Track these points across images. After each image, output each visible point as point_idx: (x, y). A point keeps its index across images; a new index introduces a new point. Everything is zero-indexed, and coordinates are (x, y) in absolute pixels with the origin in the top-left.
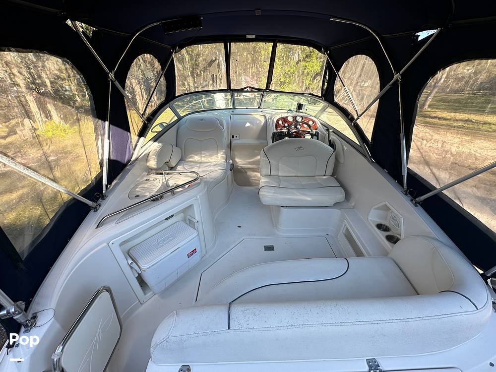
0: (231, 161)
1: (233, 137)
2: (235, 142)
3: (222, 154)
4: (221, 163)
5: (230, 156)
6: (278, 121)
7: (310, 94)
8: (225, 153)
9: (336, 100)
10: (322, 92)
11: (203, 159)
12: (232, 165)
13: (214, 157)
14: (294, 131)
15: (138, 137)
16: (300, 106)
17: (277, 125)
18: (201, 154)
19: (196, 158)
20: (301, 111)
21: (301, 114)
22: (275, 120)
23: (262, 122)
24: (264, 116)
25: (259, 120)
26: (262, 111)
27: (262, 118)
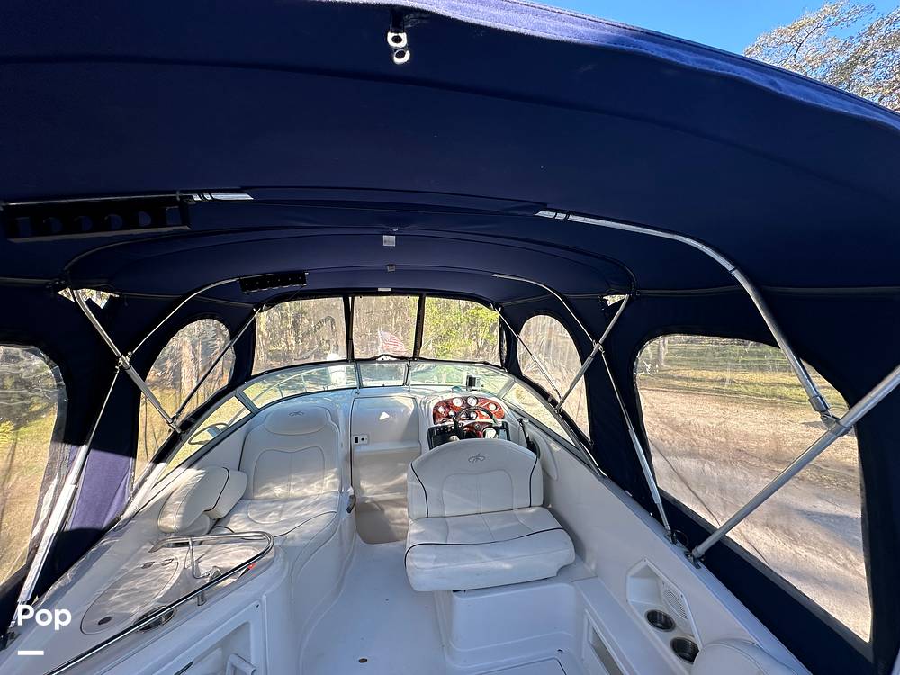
0: (351, 490)
1: (356, 440)
2: (360, 449)
3: (333, 478)
4: (329, 498)
5: (349, 479)
6: (436, 408)
7: (485, 363)
8: (341, 476)
9: (524, 373)
10: (502, 361)
11: (293, 492)
12: (353, 497)
13: (315, 486)
14: (466, 423)
15: (151, 464)
16: (471, 382)
17: (436, 415)
18: (289, 480)
19: (278, 490)
20: (473, 388)
21: (474, 393)
22: (432, 407)
23: (410, 410)
24: (413, 398)
25: (405, 406)
26: (409, 390)
27: (410, 402)
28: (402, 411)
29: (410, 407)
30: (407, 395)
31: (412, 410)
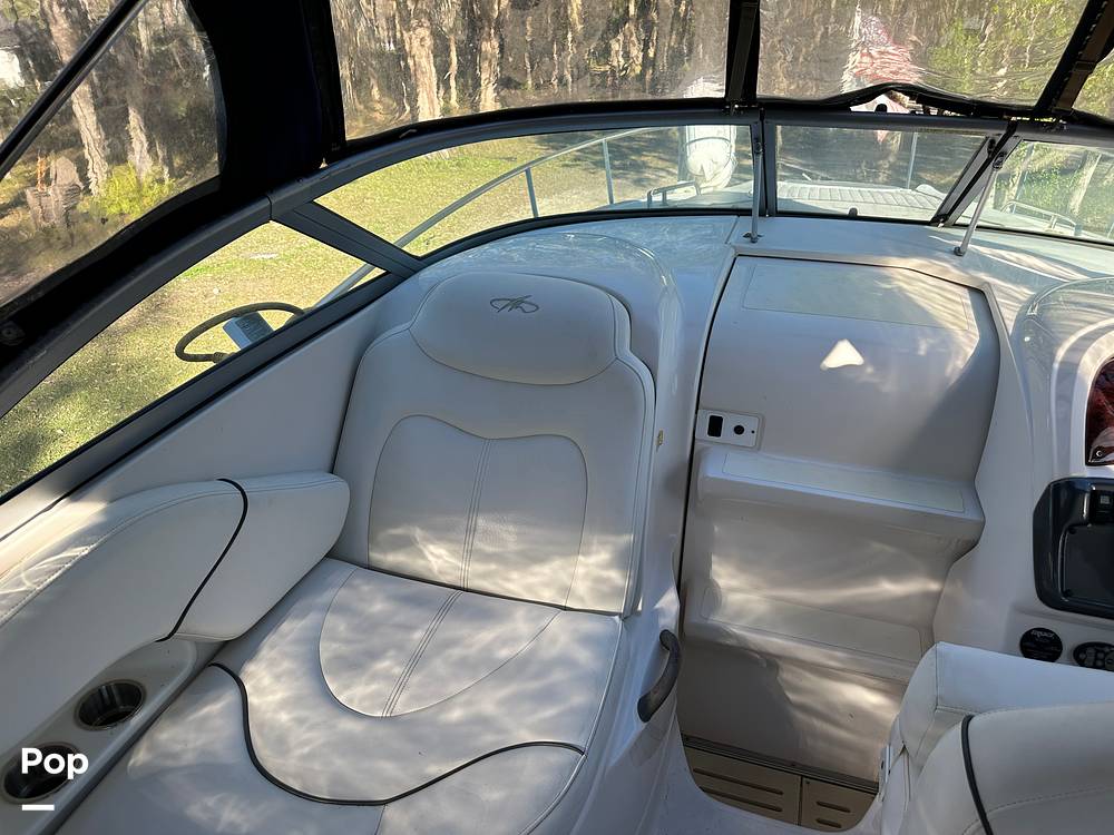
1: (715, 426)
2: (725, 466)
13: (548, 571)
17: (1105, 413)
19: (436, 556)
22: (1090, 367)
24: (978, 293)
25: (935, 328)
26: (958, 252)
27: (961, 308)
28: (923, 349)
29: (960, 333)
30: (947, 271)
31: (971, 352)
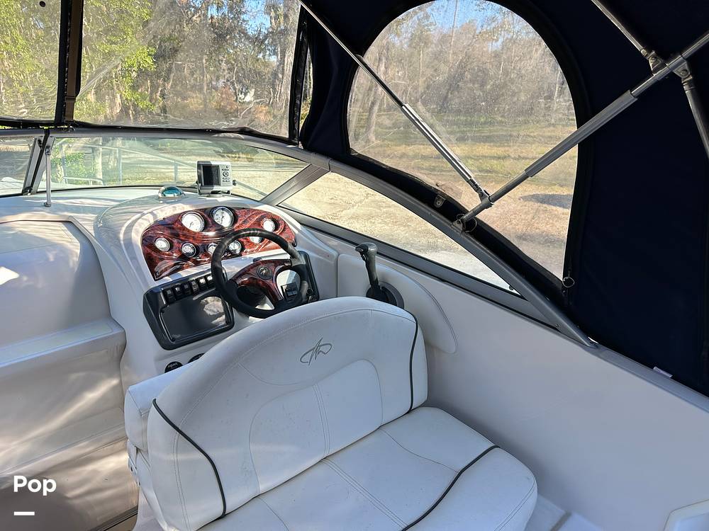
6: (148, 241)
10: (294, 127)
16: (209, 175)
17: (152, 258)
20: (216, 188)
21: (221, 199)
22: (137, 238)
23: (71, 252)
24: (68, 223)
25: (53, 245)
26: (46, 205)
27: (62, 232)
28: (51, 258)
29: (68, 244)
30: (46, 216)
31: (78, 251)
